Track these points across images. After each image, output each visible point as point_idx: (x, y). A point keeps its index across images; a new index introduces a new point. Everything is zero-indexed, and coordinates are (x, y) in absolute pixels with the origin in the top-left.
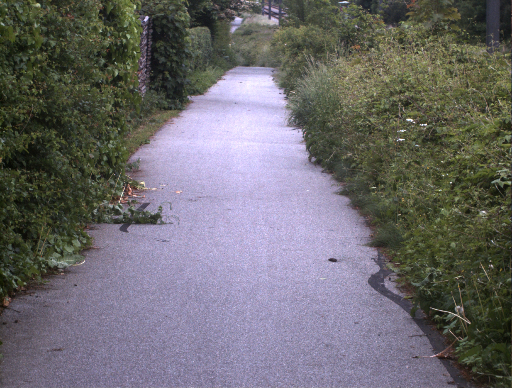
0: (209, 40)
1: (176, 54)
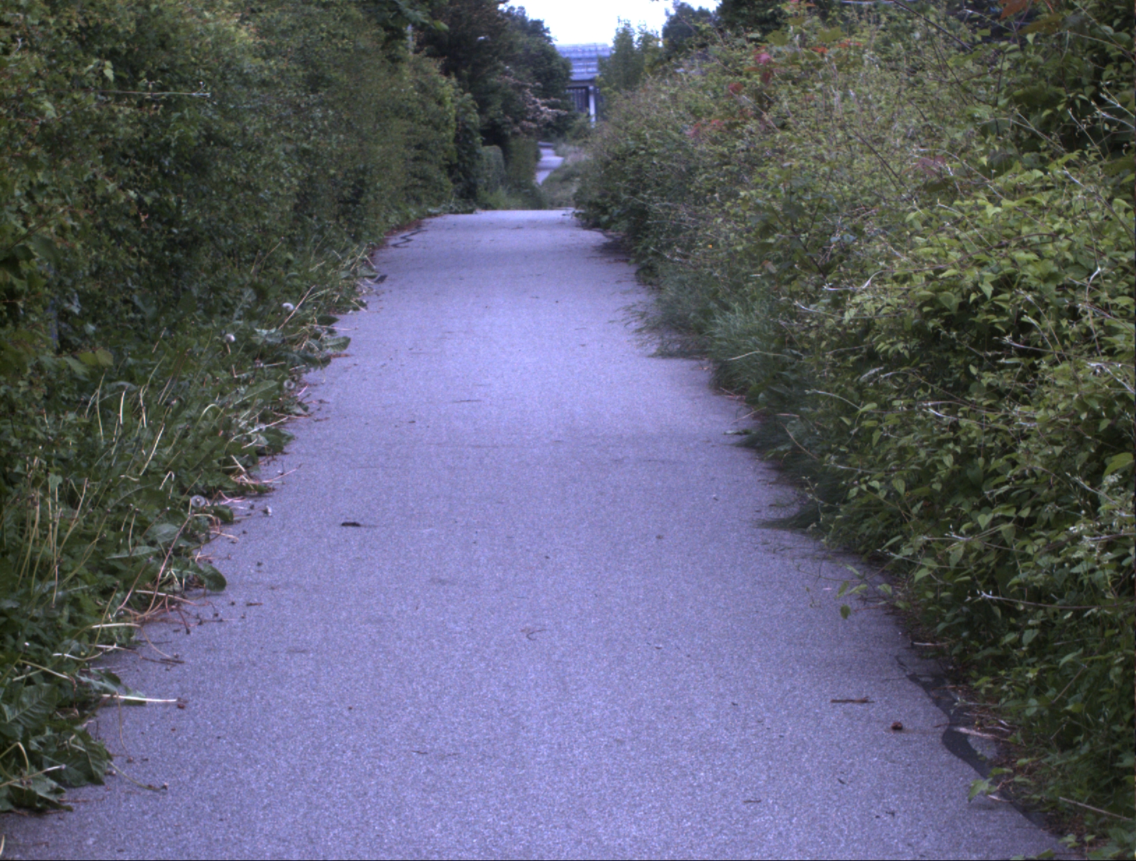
0: (502, 161)
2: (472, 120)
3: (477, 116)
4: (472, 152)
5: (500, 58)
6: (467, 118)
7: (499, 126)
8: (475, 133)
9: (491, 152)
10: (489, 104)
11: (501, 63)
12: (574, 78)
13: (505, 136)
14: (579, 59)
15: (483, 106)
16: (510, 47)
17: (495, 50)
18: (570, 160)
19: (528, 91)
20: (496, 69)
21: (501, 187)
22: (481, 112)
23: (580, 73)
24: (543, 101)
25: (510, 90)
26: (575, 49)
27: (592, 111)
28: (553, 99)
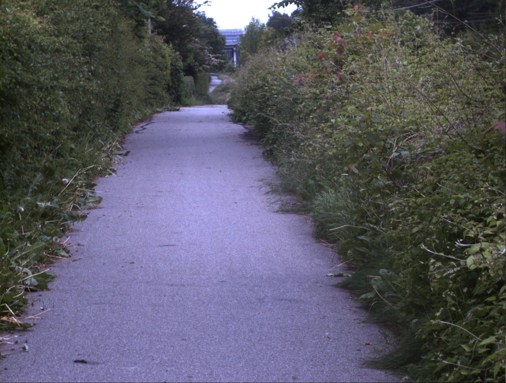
0: (193, 83)
1: (177, 81)
2: (180, 65)
3: (182, 63)
4: (179, 80)
5: (193, 36)
6: (177, 64)
7: (192, 67)
8: (180, 71)
9: (188, 80)
10: (188, 57)
11: (194, 38)
12: (227, 44)
13: (195, 72)
14: (229, 36)
15: (185, 58)
16: (198, 30)
17: (190, 32)
18: (225, 82)
19: (206, 51)
20: (191, 41)
21: (193, 96)
22: (183, 61)
23: (229, 42)
24: (213, 55)
25: (198, 51)
26: (227, 31)
27: (235, 60)
28: (218, 55)
